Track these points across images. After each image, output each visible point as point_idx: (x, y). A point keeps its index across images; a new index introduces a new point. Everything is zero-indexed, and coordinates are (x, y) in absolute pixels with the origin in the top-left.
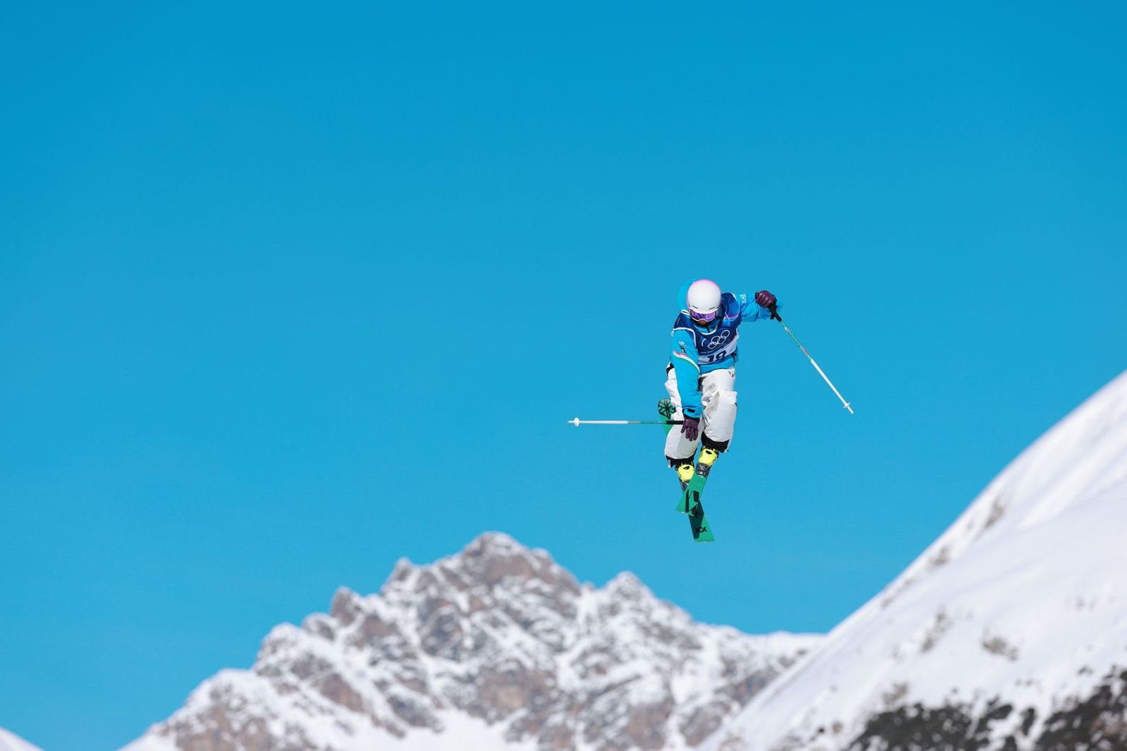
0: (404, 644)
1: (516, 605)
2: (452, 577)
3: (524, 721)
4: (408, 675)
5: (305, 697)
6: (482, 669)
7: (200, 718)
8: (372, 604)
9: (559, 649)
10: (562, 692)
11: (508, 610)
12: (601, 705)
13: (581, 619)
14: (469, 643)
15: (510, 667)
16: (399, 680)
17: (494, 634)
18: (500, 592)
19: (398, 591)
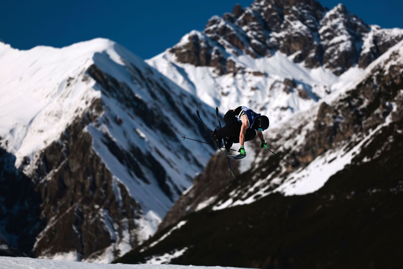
0: (258, 25)
1: (300, 13)
3: (300, 55)
4: (259, 36)
5: (222, 42)
6: (286, 36)
7: (185, 46)
8: (248, 10)
9: (314, 30)
11: (296, 14)
12: (328, 51)
13: (324, 20)
14: (282, 26)
15: (297, 35)
16: (256, 38)
17: (292, 23)
18: (294, 8)
19: (257, 6)
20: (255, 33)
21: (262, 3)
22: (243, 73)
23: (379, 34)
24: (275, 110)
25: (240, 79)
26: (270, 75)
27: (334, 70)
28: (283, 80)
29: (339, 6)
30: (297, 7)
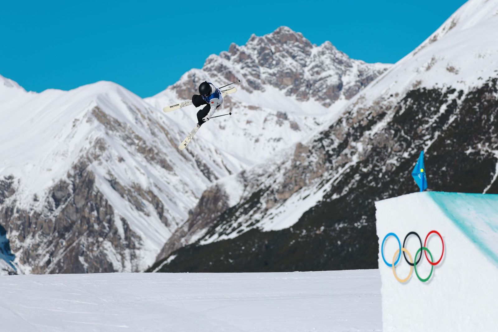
0: (254, 62)
1: (291, 51)
2: (269, 40)
3: (291, 89)
4: (254, 72)
5: (219, 78)
6: (278, 71)
7: (185, 84)
8: (242, 48)
9: (305, 66)
10: (305, 80)
11: (288, 52)
12: (317, 85)
13: (312, 56)
14: (274, 63)
15: (288, 71)
16: (251, 74)
17: (283, 60)
18: (285, 46)
19: (251, 44)
20: (249, 70)
21: (256, 42)
22: (239, 107)
23: (362, 69)
24: (269, 141)
26: (263, 108)
27: (323, 102)
28: (275, 113)
29: (326, 43)
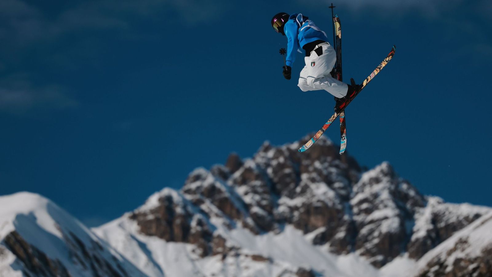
1: (326, 172)
3: (323, 234)
4: (264, 202)
5: (208, 207)
6: (304, 205)
7: (152, 211)
8: (249, 163)
10: (345, 221)
11: (320, 174)
12: (365, 230)
13: (361, 183)
14: (298, 189)
15: (319, 204)
16: (259, 204)
17: (313, 186)
18: (317, 164)
19: (263, 157)
20: (257, 197)
21: (271, 154)
22: (237, 255)
23: (439, 211)
25: (232, 264)
26: (277, 261)
27: (372, 259)
28: (295, 269)
29: (384, 166)
30: (322, 163)
